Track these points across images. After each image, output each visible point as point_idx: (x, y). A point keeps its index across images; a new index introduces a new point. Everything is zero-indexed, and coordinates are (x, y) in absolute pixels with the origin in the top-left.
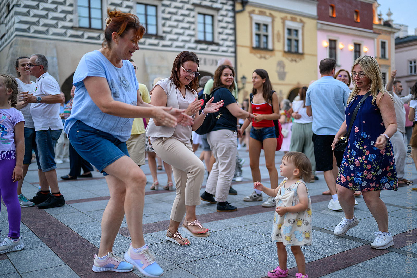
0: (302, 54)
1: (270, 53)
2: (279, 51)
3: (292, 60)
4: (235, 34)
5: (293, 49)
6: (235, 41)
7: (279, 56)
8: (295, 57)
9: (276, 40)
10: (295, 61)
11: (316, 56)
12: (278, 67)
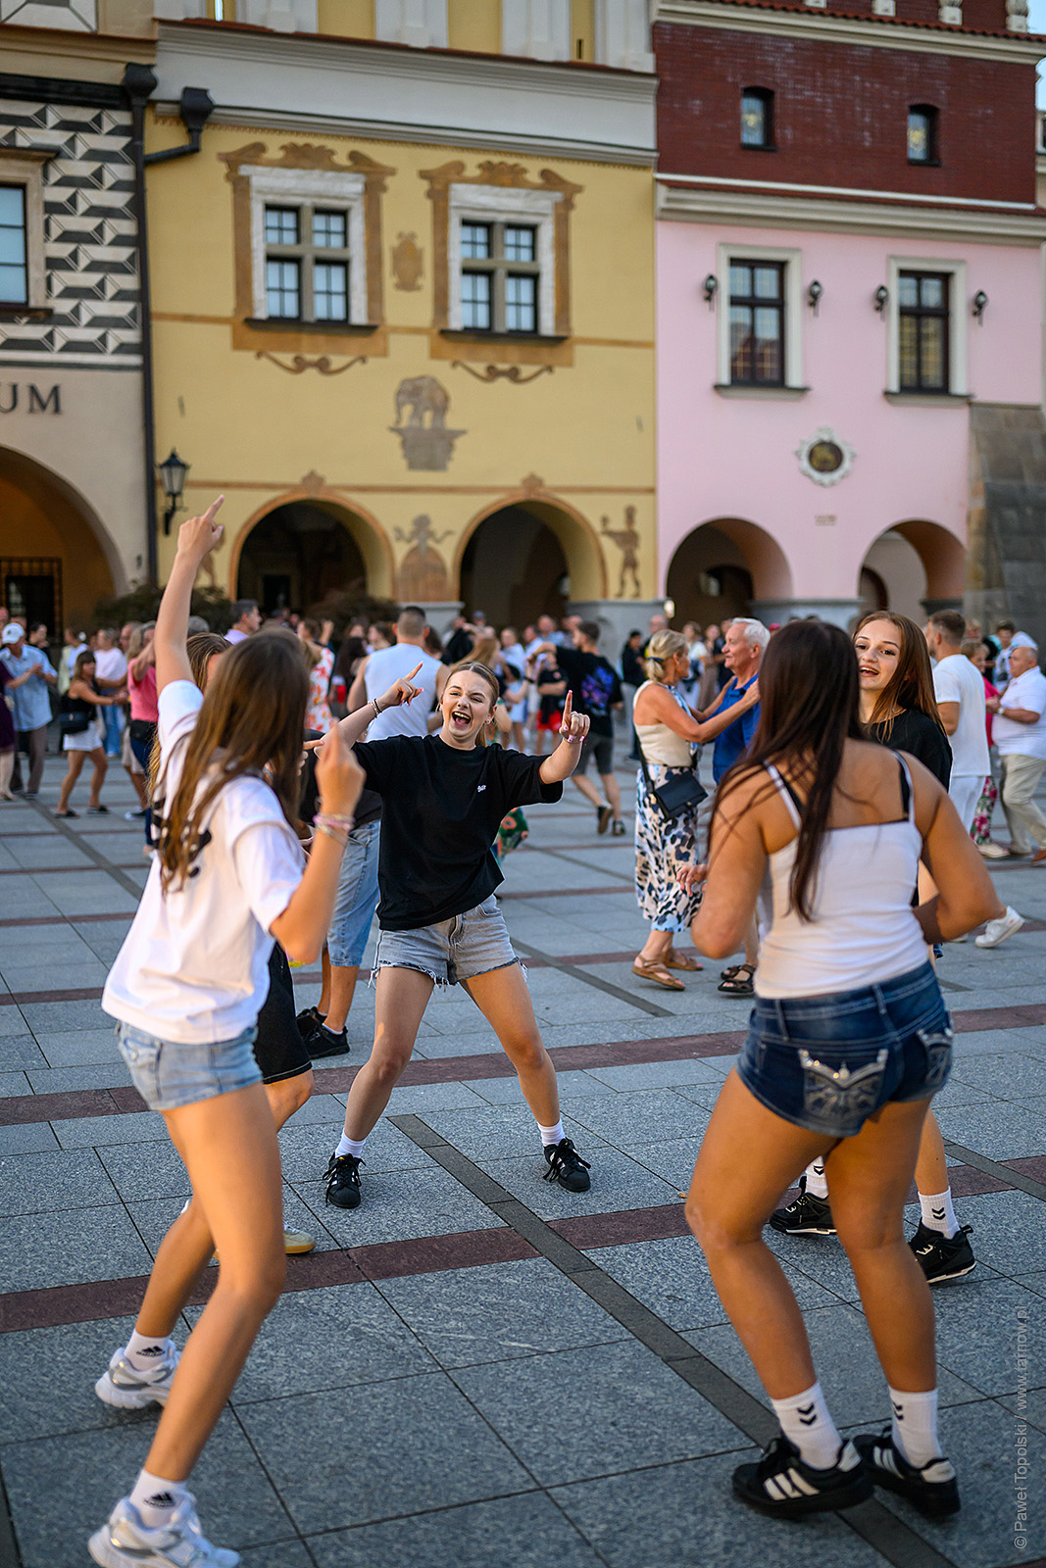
0: (560, 342)
1: (356, 344)
2: (416, 331)
3: (493, 373)
4: (141, 263)
5: (511, 321)
6: (142, 296)
7: (410, 356)
8: (508, 357)
9: (389, 280)
10: (513, 375)
11: (650, 345)
12: (407, 410)
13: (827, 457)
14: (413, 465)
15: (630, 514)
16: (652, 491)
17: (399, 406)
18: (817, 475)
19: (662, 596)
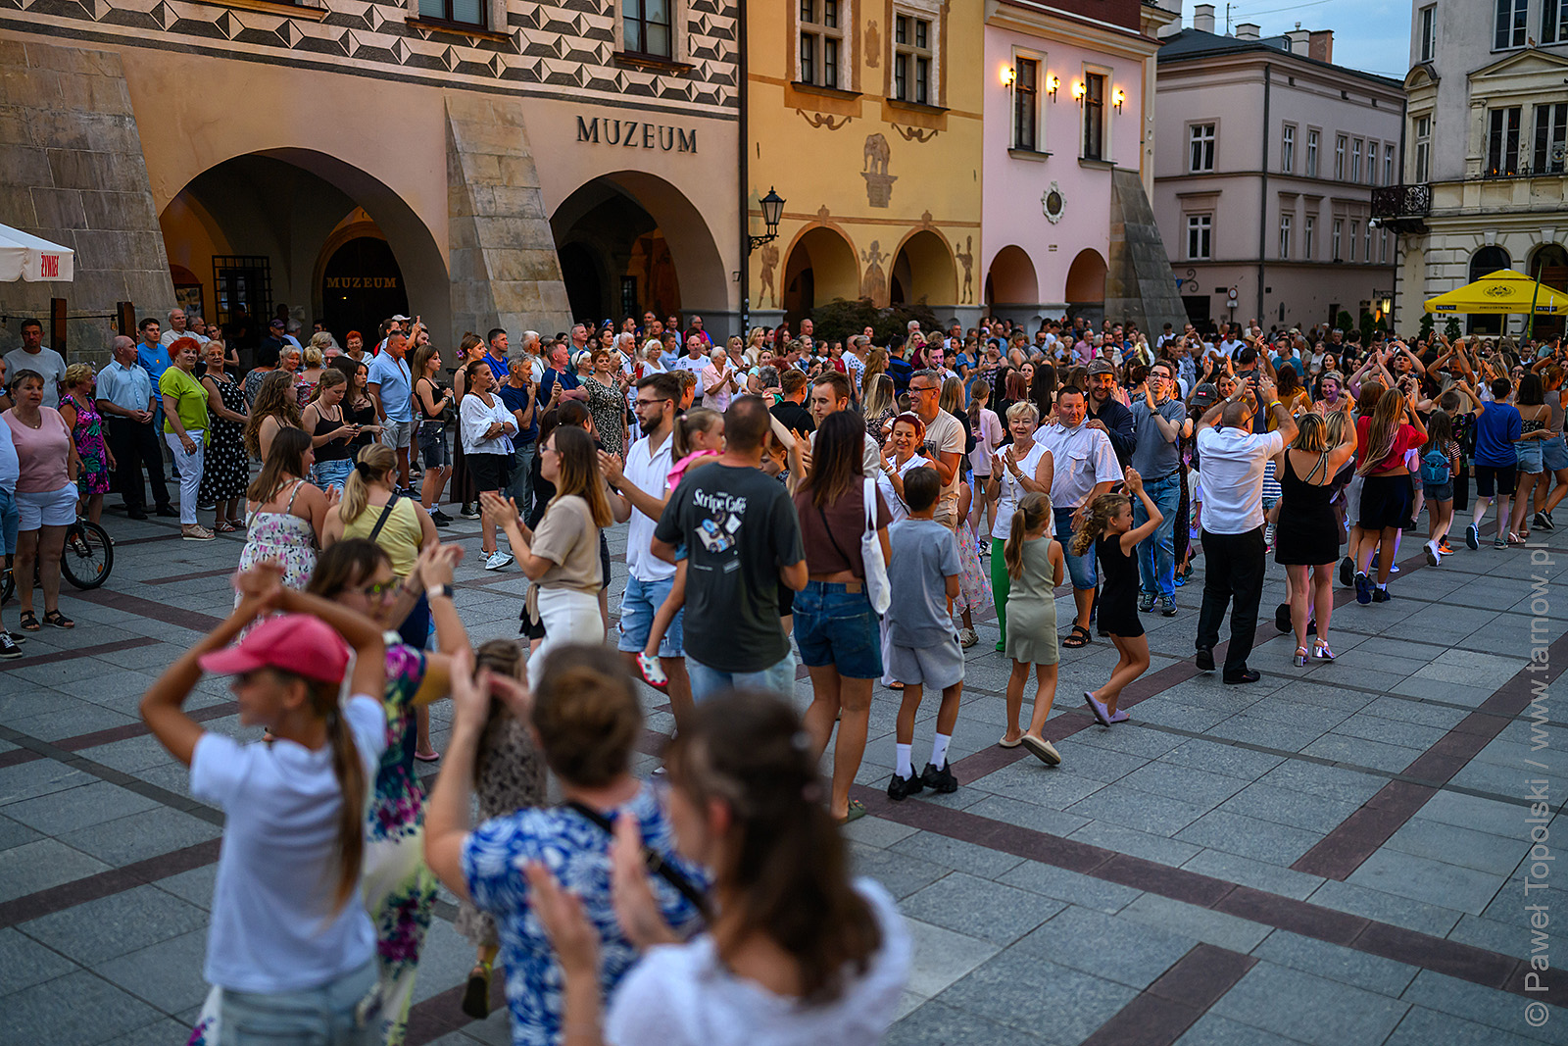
0: (941, 111)
1: (845, 106)
2: (875, 98)
3: (911, 134)
4: (741, 33)
5: (914, 95)
6: (741, 59)
7: (871, 117)
8: (918, 122)
9: (863, 58)
10: (919, 134)
11: (980, 117)
12: (870, 158)
13: (1054, 203)
14: (872, 204)
15: (969, 239)
16: (979, 225)
17: (866, 156)
18: (1050, 216)
19: (983, 303)
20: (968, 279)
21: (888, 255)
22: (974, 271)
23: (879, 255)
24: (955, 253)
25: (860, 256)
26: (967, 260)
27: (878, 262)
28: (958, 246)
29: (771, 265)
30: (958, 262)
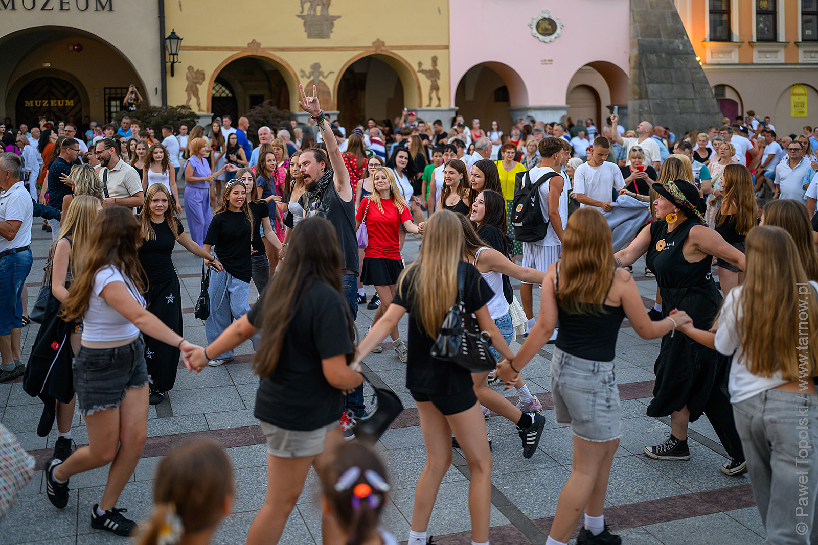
12: (307, 4)
14: (310, 36)
15: (434, 60)
16: (447, 47)
17: (302, 4)
19: (453, 106)
20: (435, 88)
21: (331, 72)
22: (441, 83)
23: (321, 73)
24: (416, 68)
25: (299, 74)
26: (433, 74)
27: (321, 78)
28: (420, 64)
29: (196, 83)
30: (422, 77)
